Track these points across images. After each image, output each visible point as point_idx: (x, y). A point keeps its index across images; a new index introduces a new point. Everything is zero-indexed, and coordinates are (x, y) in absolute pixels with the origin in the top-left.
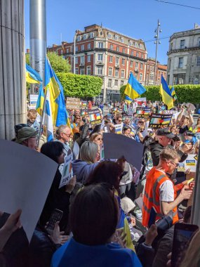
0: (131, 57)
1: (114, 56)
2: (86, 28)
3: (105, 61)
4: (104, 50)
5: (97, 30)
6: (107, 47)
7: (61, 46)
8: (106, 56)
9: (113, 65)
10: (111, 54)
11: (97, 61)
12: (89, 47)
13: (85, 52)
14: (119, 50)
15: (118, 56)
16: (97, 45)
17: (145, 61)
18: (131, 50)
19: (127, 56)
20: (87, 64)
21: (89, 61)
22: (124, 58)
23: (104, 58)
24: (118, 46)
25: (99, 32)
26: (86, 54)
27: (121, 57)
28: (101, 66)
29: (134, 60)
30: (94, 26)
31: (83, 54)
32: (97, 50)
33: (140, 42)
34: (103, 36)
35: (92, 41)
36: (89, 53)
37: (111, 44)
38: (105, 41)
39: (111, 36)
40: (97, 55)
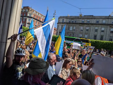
1: (36, 21)
2: (24, 7)
6: (33, 16)
9: (35, 24)
10: (34, 20)
11: (28, 21)
12: (25, 15)
14: (38, 19)
15: (37, 21)
16: (28, 15)
18: (43, 20)
19: (40, 21)
21: (24, 21)
24: (37, 17)
25: (30, 10)
27: (38, 22)
28: (29, 24)
30: (28, 7)
32: (28, 17)
34: (31, 12)
35: (26, 13)
36: (24, 18)
38: (32, 14)
39: (35, 12)
40: (28, 19)
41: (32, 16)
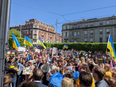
0: (48, 32)
1: (42, 31)
2: (30, 20)
3: (37, 33)
4: (37, 29)
5: (34, 21)
7: (19, 27)
8: (38, 31)
9: (41, 35)
10: (40, 31)
11: (34, 33)
12: (31, 27)
13: (29, 29)
14: (44, 29)
16: (34, 27)
17: (54, 34)
18: (49, 29)
20: (29, 34)
21: (30, 33)
22: (46, 32)
23: (37, 32)
24: (43, 27)
26: (29, 30)
27: (44, 32)
28: (36, 35)
29: (50, 33)
30: (34, 19)
31: (28, 30)
32: (34, 29)
33: (52, 26)
34: (37, 23)
35: (32, 25)
36: (31, 30)
37: (40, 27)
38: (37, 25)
39: (40, 24)
40: (34, 30)
41: (38, 27)
